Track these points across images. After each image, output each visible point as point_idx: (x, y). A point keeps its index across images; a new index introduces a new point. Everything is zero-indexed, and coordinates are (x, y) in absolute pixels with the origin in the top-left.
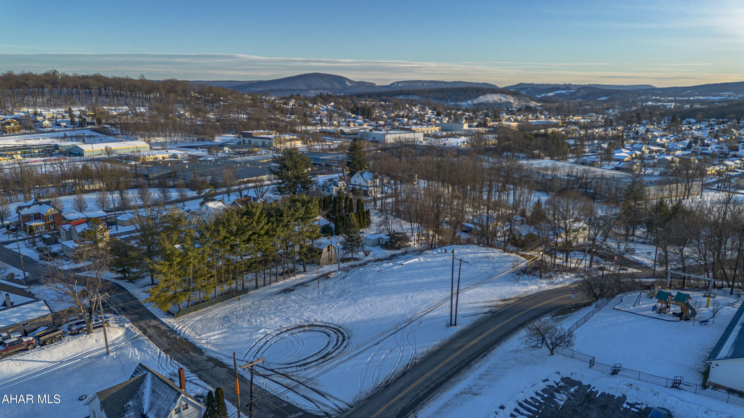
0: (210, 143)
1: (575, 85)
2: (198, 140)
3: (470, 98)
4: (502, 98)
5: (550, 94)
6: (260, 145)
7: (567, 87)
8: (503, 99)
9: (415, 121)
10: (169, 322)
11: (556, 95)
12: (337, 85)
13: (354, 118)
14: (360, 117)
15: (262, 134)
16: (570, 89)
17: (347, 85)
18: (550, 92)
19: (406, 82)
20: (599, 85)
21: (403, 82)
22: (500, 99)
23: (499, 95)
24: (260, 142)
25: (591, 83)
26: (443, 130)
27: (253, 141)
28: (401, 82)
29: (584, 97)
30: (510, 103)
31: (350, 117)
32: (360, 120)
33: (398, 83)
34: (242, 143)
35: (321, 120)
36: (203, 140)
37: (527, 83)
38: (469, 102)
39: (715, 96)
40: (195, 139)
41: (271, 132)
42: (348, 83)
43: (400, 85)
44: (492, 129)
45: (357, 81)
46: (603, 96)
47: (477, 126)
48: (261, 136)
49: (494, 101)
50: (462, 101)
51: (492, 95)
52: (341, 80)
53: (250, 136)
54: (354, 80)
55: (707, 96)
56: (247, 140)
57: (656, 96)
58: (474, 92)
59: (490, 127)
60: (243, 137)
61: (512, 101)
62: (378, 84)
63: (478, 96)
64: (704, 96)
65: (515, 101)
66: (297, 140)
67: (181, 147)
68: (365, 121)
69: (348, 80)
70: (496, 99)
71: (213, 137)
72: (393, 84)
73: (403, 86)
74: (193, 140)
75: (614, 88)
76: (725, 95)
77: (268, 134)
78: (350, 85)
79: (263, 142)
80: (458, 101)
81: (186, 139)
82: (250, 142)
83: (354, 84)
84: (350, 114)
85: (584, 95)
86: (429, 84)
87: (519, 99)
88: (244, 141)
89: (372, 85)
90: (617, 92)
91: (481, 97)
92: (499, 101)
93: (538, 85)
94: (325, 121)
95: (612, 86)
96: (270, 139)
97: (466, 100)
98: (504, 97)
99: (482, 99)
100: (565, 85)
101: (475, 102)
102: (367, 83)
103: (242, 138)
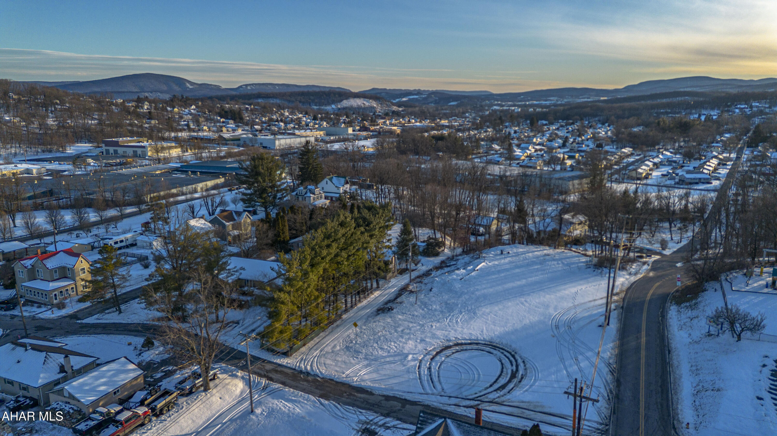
0: (62, 155)
1: (424, 91)
2: (43, 151)
3: (333, 102)
4: (365, 102)
5: (404, 99)
6: (130, 155)
7: (419, 92)
8: (367, 103)
9: (292, 125)
10: (287, 363)
11: (410, 100)
12: (176, 88)
13: (223, 122)
14: (231, 121)
15: (130, 141)
16: (422, 94)
17: (188, 87)
18: (403, 98)
19: (256, 84)
20: (448, 91)
21: (252, 84)
22: (364, 104)
23: (362, 99)
24: (130, 152)
25: (438, 89)
26: (328, 134)
27: (120, 150)
28: (250, 85)
29: (436, 102)
30: (374, 108)
31: (219, 121)
32: (232, 125)
33: (247, 85)
34: (105, 153)
35: (188, 125)
36: (50, 151)
37: (380, 88)
38: (333, 106)
39: (546, 101)
40: (39, 150)
41: (141, 139)
42: (188, 85)
43: (249, 88)
44: (375, 133)
45: (199, 82)
46: (452, 101)
47: (359, 131)
48: (129, 144)
49: (358, 105)
50: (326, 105)
51: (355, 99)
52: (180, 81)
53: (116, 144)
54: (196, 82)
55: (539, 101)
56: (111, 149)
57: (498, 101)
58: (337, 96)
59: (372, 131)
60: (106, 146)
61: (375, 105)
62: (224, 87)
63: (341, 101)
64: (537, 101)
65: (378, 105)
66: (176, 147)
67: (28, 160)
68: (238, 126)
69: (189, 82)
70: (359, 104)
71: (64, 147)
72: (241, 87)
73: (252, 89)
74: (38, 152)
75: (460, 94)
76: (553, 100)
77: (139, 142)
78: (191, 87)
79: (134, 151)
80: (322, 106)
81: (26, 151)
82: (116, 152)
83: (196, 86)
84: (219, 118)
85: (436, 100)
86: (281, 87)
87: (381, 104)
88: (108, 151)
89: (218, 88)
90: (465, 97)
91: (345, 102)
92: (362, 105)
93: (390, 90)
94: (192, 126)
95: (456, 91)
96: (144, 147)
97: (329, 104)
98: (367, 102)
99: (346, 103)
100: (415, 90)
101: (339, 106)
102: (211, 85)
103: (104, 148)
